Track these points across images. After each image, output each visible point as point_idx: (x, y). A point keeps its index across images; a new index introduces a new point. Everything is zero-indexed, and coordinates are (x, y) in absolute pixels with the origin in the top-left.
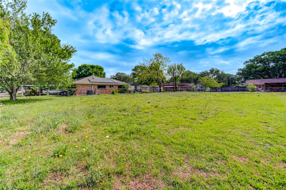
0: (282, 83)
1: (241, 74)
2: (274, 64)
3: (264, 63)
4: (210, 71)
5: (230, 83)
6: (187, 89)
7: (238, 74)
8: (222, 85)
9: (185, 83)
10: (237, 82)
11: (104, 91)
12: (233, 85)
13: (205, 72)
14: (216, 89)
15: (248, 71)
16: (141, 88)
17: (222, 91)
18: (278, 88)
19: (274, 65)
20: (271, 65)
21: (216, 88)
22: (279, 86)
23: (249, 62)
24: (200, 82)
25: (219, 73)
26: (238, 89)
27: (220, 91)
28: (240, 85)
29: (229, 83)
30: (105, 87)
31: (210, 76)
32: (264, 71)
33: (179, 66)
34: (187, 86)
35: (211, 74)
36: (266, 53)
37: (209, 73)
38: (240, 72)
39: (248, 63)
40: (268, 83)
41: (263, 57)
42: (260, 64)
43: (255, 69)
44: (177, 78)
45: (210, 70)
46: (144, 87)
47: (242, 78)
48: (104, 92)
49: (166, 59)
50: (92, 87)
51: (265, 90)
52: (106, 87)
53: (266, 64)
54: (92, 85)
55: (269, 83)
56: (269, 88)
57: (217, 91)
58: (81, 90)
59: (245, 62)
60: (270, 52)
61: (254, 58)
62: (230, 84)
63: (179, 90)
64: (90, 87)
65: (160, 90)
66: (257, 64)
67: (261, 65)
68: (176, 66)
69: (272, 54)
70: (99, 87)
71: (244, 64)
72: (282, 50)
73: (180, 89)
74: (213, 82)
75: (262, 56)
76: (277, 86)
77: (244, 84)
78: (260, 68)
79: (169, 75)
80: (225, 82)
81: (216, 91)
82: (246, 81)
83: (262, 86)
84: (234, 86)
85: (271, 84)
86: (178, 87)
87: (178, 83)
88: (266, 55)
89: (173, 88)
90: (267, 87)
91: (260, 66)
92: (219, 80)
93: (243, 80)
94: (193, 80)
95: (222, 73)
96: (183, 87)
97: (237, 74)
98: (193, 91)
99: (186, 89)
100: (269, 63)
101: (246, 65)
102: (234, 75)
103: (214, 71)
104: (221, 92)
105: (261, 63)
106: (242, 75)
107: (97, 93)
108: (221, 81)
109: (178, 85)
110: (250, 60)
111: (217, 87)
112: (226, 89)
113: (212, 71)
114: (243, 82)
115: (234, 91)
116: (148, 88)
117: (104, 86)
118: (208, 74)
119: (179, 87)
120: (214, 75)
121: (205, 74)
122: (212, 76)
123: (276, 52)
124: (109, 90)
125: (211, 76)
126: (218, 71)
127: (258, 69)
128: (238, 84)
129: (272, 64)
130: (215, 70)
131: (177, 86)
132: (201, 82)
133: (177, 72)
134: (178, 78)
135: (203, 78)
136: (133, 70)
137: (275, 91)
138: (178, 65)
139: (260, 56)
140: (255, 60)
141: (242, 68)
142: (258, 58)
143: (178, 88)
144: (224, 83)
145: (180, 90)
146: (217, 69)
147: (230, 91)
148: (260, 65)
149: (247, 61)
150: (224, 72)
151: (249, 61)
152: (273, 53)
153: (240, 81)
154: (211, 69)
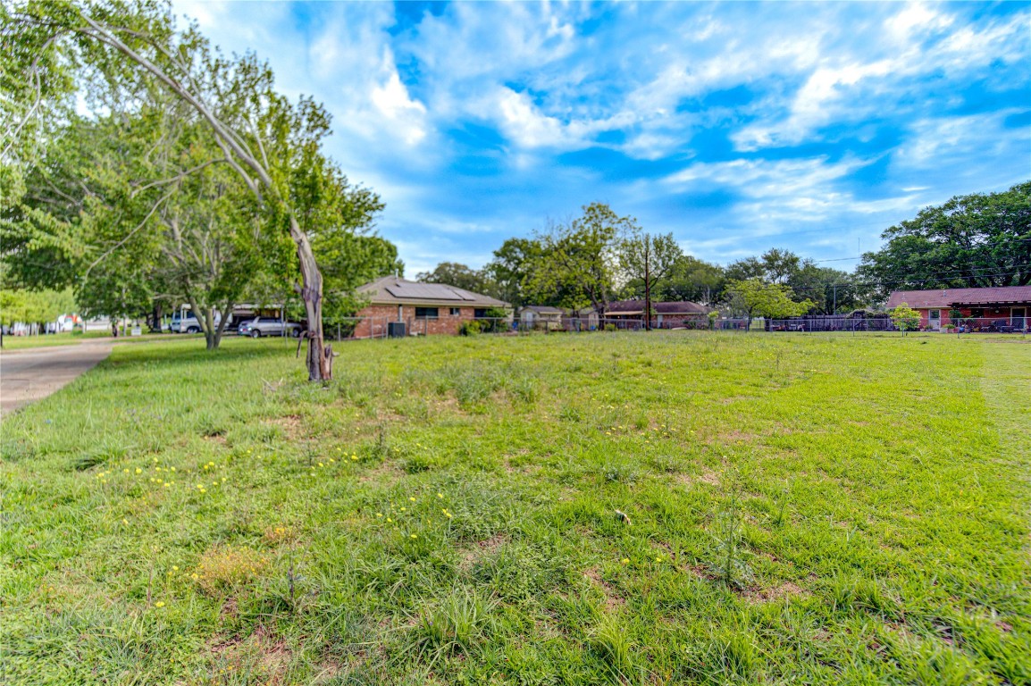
0: (1006, 304)
1: (872, 270)
2: (986, 239)
3: (953, 233)
4: (766, 262)
5: (832, 303)
6: (686, 323)
7: (864, 270)
8: (806, 308)
9: (677, 300)
10: (858, 299)
11: (433, 326)
12: (843, 308)
13: (749, 264)
14: (786, 323)
15: (895, 260)
16: (534, 316)
17: (807, 329)
18: (993, 320)
19: (986, 242)
20: (976, 240)
21: (787, 318)
22: (997, 312)
23: (901, 229)
24: (731, 298)
25: (796, 267)
26: (863, 322)
27: (800, 330)
28: (869, 310)
29: (830, 302)
30: (436, 314)
31: (765, 278)
32: (952, 261)
33: (662, 242)
34: (686, 311)
35: (768, 269)
36: (959, 200)
37: (763, 267)
38: (868, 264)
39: (897, 234)
40: (960, 302)
41: (948, 214)
42: (937, 237)
43: (921, 254)
44: (652, 283)
45: (767, 258)
46: (545, 315)
47: (875, 285)
48: (434, 329)
49: (624, 223)
50: (398, 312)
51: (949, 328)
52: (440, 312)
53: (958, 238)
54: (400, 305)
55: (967, 303)
56: (966, 319)
57: (790, 328)
58: (369, 320)
59: (886, 231)
60: (973, 198)
61: (919, 217)
62: (834, 306)
63: (659, 325)
64: (393, 311)
65: (600, 325)
66: (927, 237)
67: (943, 239)
68: (651, 241)
69: (979, 204)
70: (421, 312)
71: (883, 236)
72: (1014, 189)
73: (660, 320)
74: (777, 298)
75: (944, 209)
76: (992, 314)
77: (884, 307)
78: (937, 252)
79: (625, 273)
80: (818, 297)
81: (787, 329)
82: (889, 295)
83: (942, 314)
84: (848, 312)
85: (970, 305)
86: (657, 313)
87: (657, 300)
88: (959, 207)
89: (639, 317)
90: (958, 316)
91: (940, 243)
92: (796, 293)
93: (879, 292)
94: (708, 293)
95: (807, 266)
96: (672, 316)
97: (859, 272)
98: (709, 328)
99: (683, 320)
100: (969, 234)
101: (891, 242)
102: (848, 274)
103: (780, 259)
104: (803, 332)
105: (941, 233)
106: (877, 276)
107: (413, 331)
108: (803, 294)
109: (655, 308)
110: (904, 223)
111: (789, 314)
112: (819, 322)
113: (771, 260)
114: (879, 299)
115: (848, 329)
116: (559, 317)
117: (434, 311)
118: (758, 270)
119: (656, 315)
120: (779, 275)
121: (747, 268)
122: (773, 279)
123: (994, 196)
124: (448, 324)
125: (768, 276)
126: (794, 261)
127: (930, 255)
128: (861, 305)
129: (979, 239)
130: (783, 257)
131: (653, 312)
132: (735, 299)
133: (655, 263)
134: (658, 284)
135: (742, 285)
136: (498, 255)
137: (985, 331)
138: (658, 238)
139: (940, 208)
140: (923, 223)
141: (876, 250)
142: (931, 215)
143: (656, 318)
144: (812, 300)
145: (661, 323)
146: (790, 252)
147: (834, 329)
148: (938, 242)
149: (894, 228)
150: (814, 263)
151: (901, 226)
152: (982, 202)
153: (868, 295)
154: (769, 254)
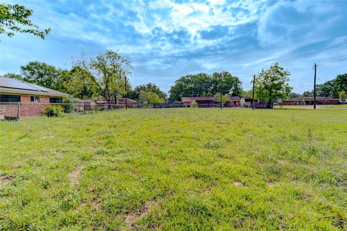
11: (16, 108)
13: (143, 87)
28: (178, 102)
30: (19, 100)
39: (178, 82)
52: (22, 99)
70: (3, 98)
71: (175, 82)
74: (157, 98)
98: (131, 108)
113: (149, 86)
115: (174, 107)
117: (17, 98)
126: (155, 87)
141: (174, 86)
142: (184, 78)
146: (154, 84)
147: (171, 107)
